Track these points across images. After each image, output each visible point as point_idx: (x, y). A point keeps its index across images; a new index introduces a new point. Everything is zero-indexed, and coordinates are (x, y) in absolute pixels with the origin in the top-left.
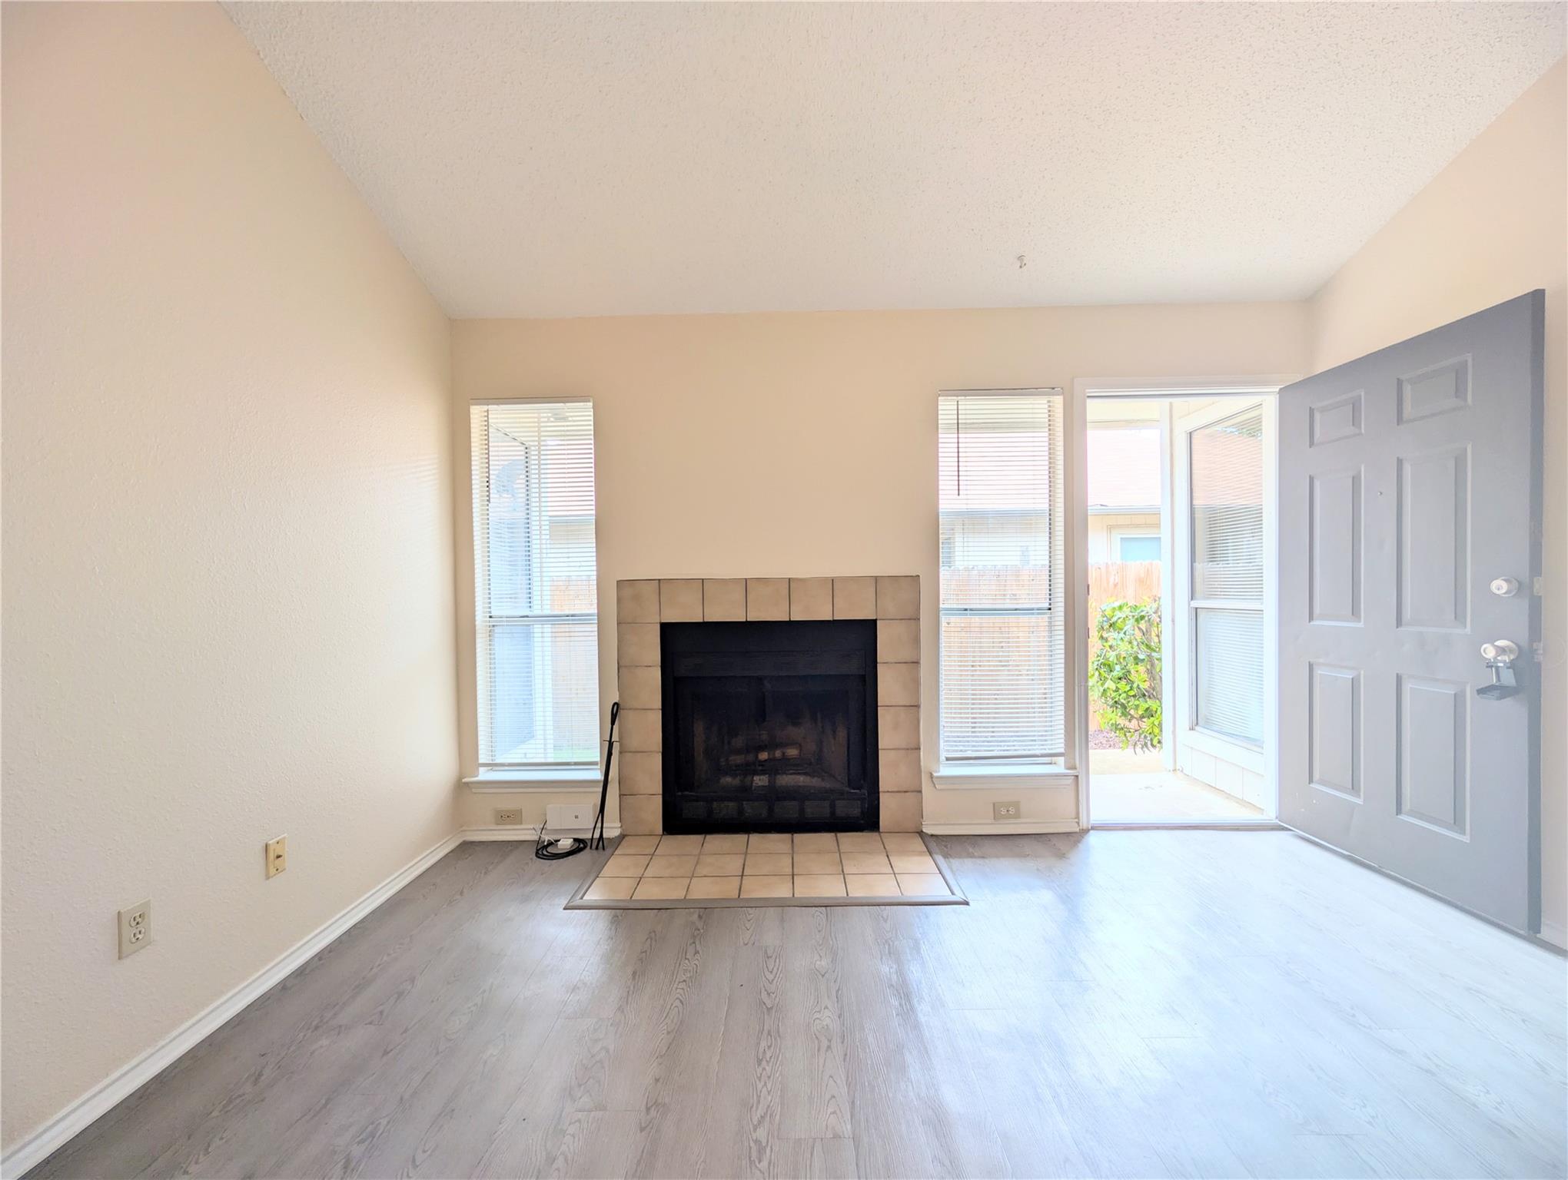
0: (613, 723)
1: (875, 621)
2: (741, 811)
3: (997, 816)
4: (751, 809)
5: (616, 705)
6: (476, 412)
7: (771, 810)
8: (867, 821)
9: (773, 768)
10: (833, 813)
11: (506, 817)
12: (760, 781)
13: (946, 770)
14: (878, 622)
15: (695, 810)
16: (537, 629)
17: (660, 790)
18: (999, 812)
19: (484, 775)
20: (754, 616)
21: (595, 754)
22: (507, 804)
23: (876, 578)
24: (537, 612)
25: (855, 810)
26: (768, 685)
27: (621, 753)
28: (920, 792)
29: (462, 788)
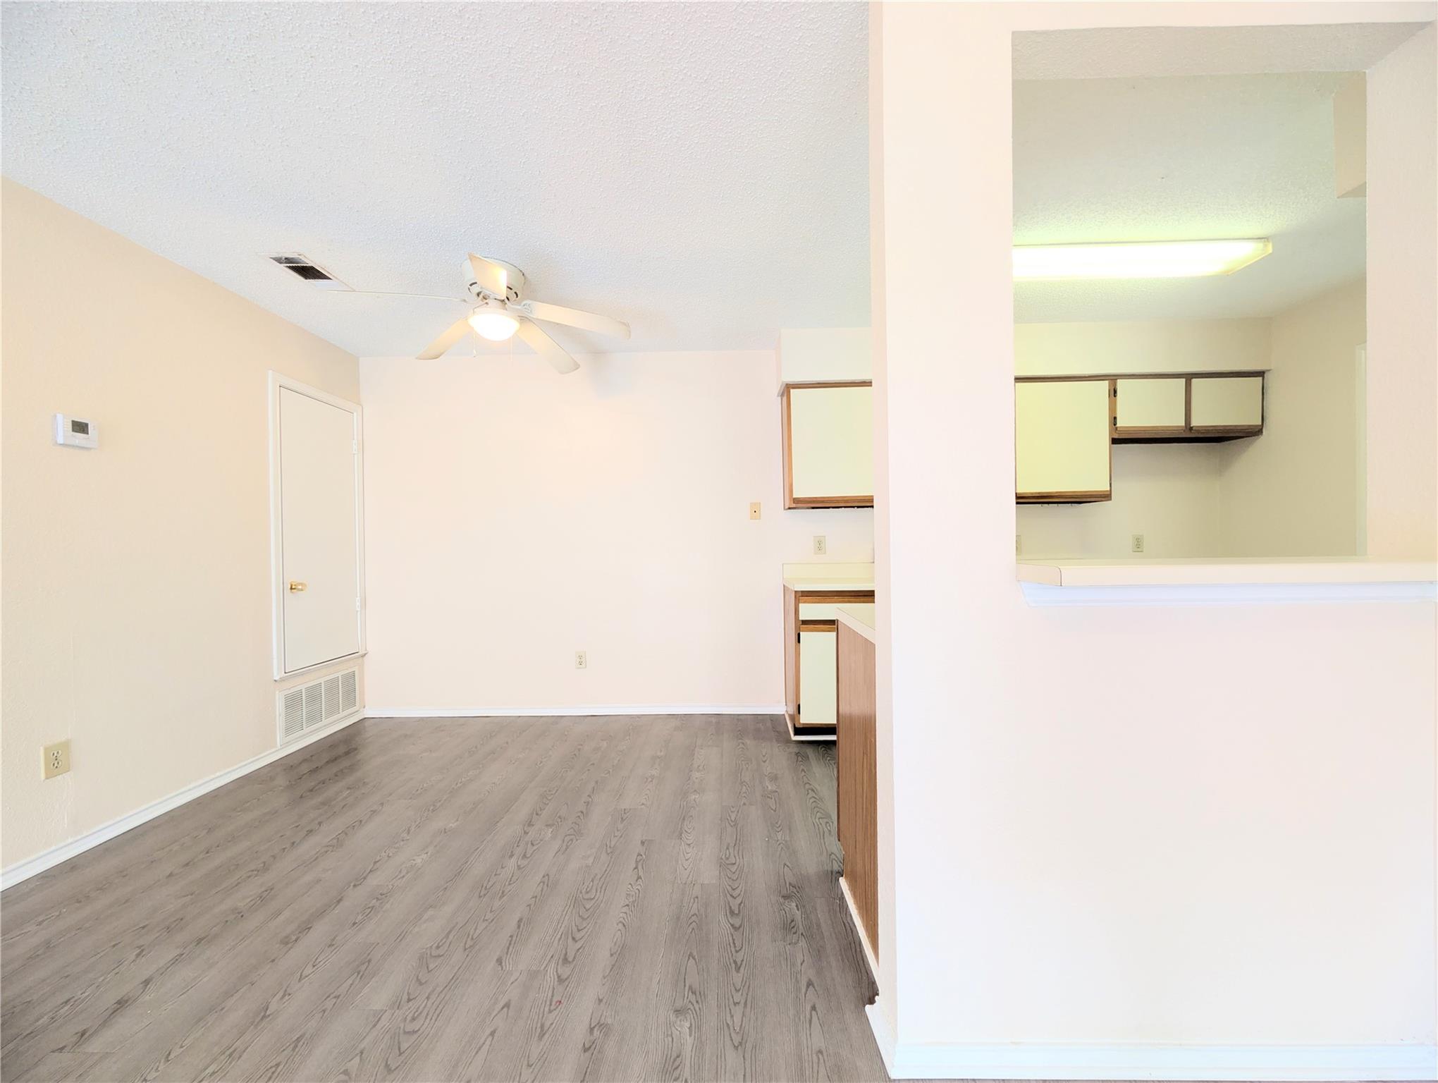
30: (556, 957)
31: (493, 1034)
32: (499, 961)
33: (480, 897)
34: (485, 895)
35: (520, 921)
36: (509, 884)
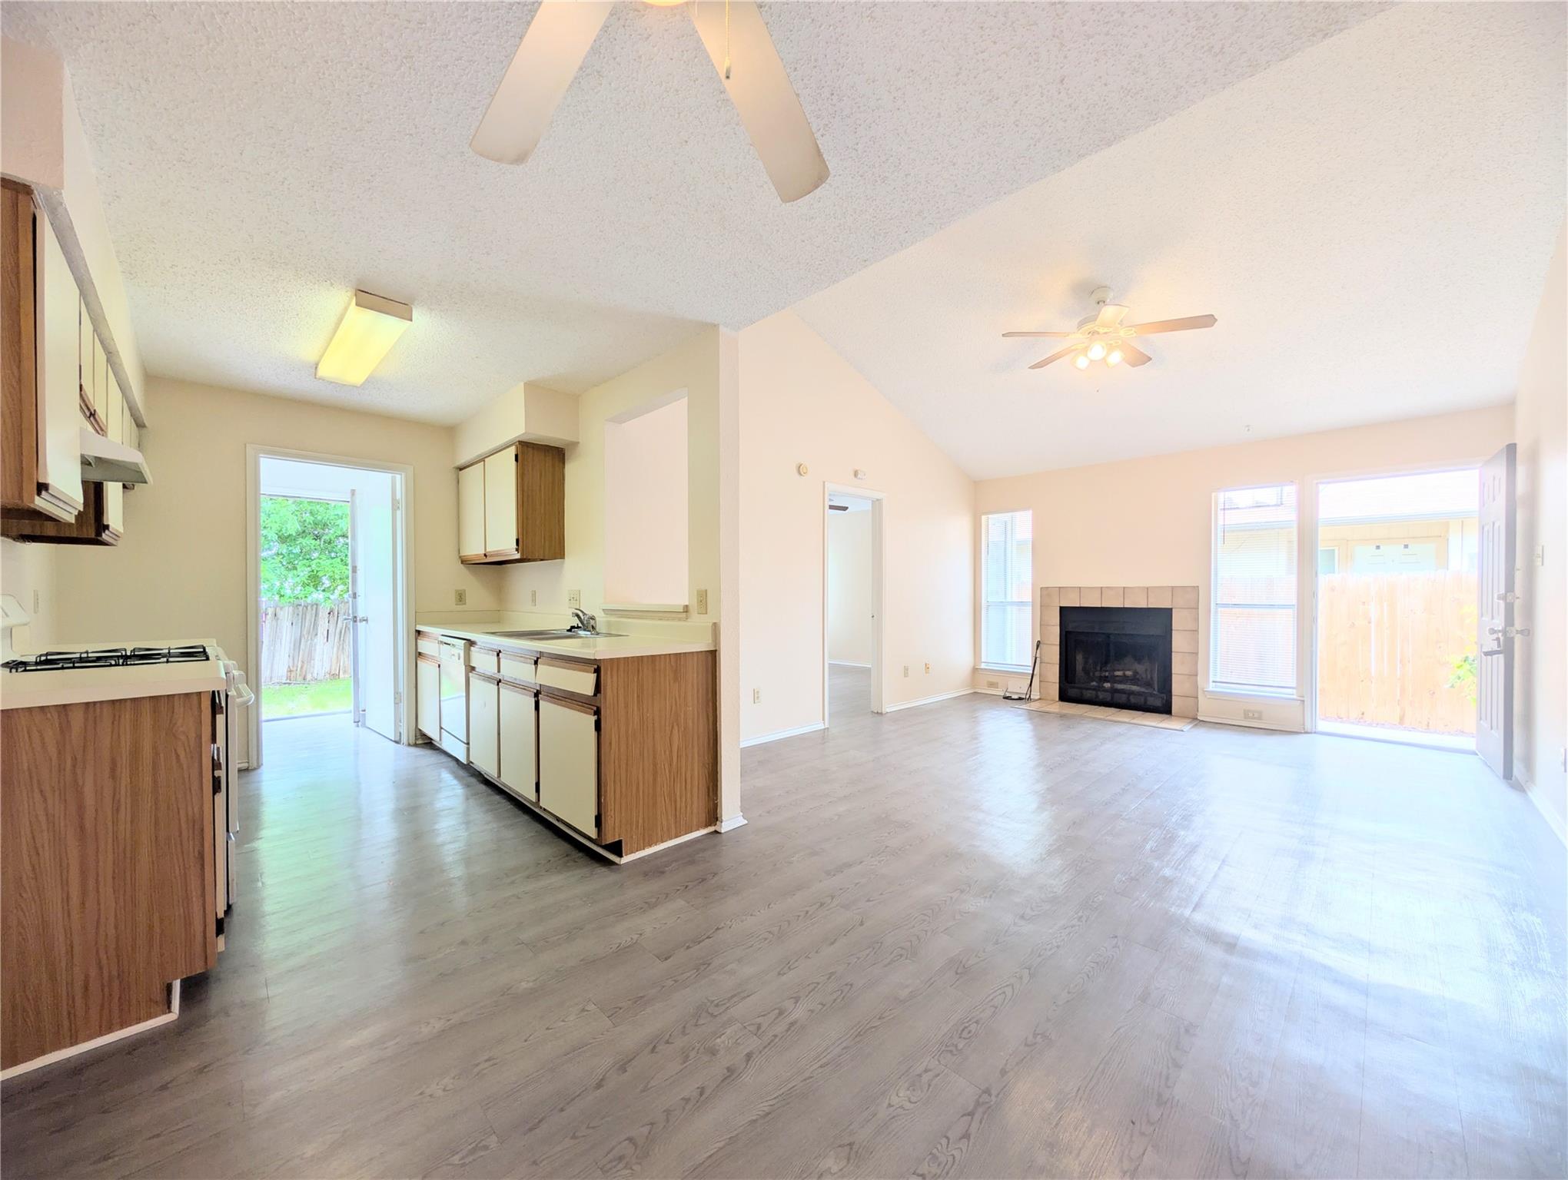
0: (1037, 649)
1: (1171, 609)
2: (1097, 696)
3: (1246, 717)
4: (1101, 696)
5: (1039, 642)
6: (984, 518)
7: (1112, 698)
8: (1166, 709)
9: (1113, 679)
10: (1145, 703)
11: (992, 685)
12: (1107, 685)
13: (1211, 687)
14: (1173, 610)
15: (1073, 692)
16: (1009, 608)
17: (1058, 681)
18: (1246, 715)
19: (983, 666)
20: (1104, 605)
21: (1030, 663)
22: (993, 680)
23: (1173, 587)
24: (1009, 600)
25: (1158, 703)
26: (1112, 637)
27: (1041, 663)
28: (1197, 698)
29: (975, 670)
30: (827, 908)
31: (881, 894)
32: (862, 924)
33: (851, 985)
34: (846, 985)
35: (832, 943)
36: (818, 984)
